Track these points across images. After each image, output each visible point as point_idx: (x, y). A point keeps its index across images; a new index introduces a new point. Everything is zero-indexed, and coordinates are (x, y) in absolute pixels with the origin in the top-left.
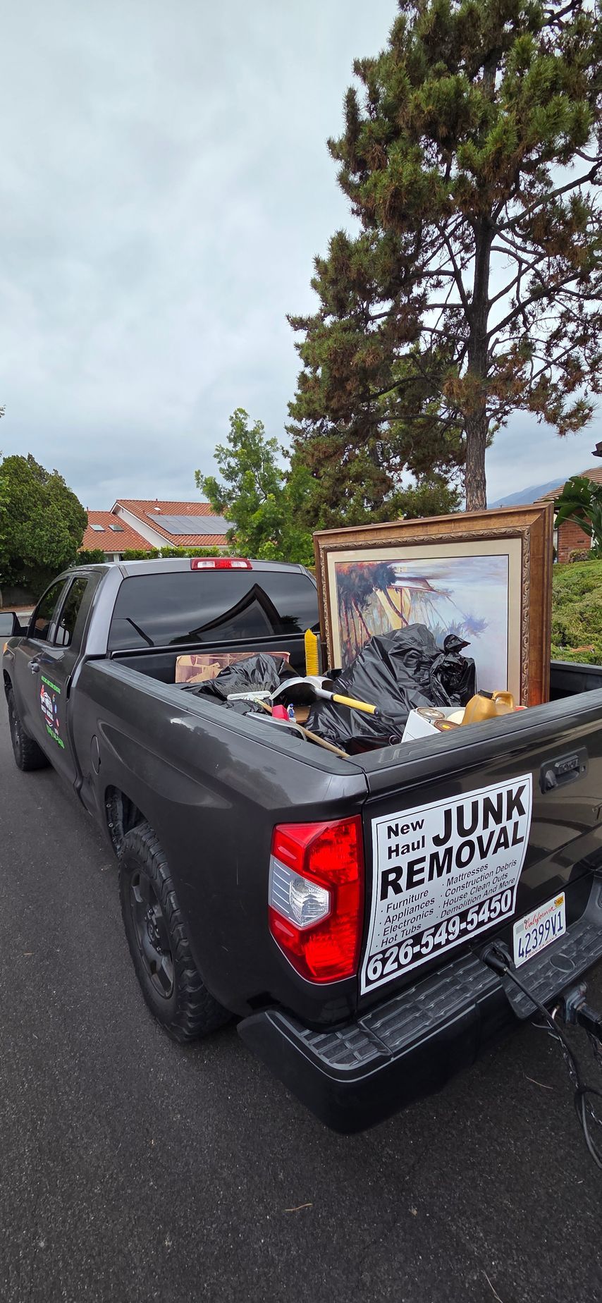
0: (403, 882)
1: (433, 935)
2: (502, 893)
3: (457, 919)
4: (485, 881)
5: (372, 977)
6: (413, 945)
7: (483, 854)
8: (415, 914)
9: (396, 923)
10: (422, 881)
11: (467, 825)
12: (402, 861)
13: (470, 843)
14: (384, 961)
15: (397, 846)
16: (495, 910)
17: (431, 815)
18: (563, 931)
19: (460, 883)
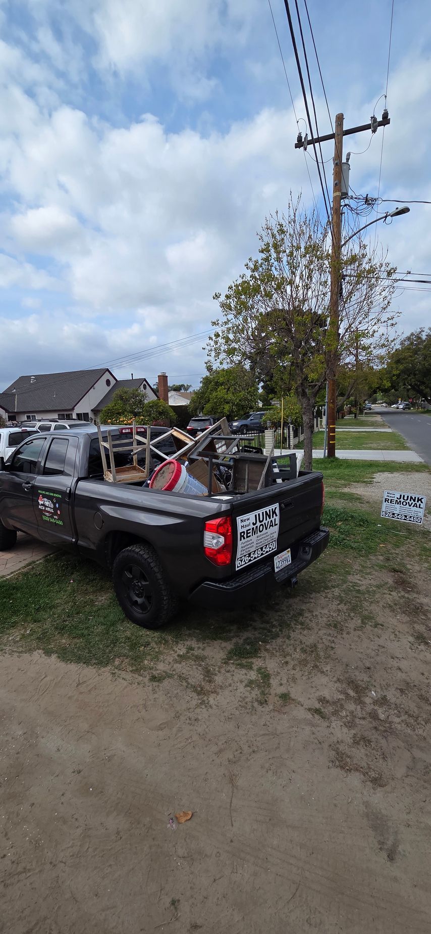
0: (245, 536)
1: (254, 554)
2: (272, 542)
3: (260, 549)
6: (248, 557)
7: (266, 529)
8: (249, 546)
9: (244, 549)
10: (250, 536)
12: (245, 530)
13: (262, 525)
14: (241, 561)
15: (243, 525)
16: (270, 548)
17: (251, 516)
18: (290, 562)
19: (260, 538)
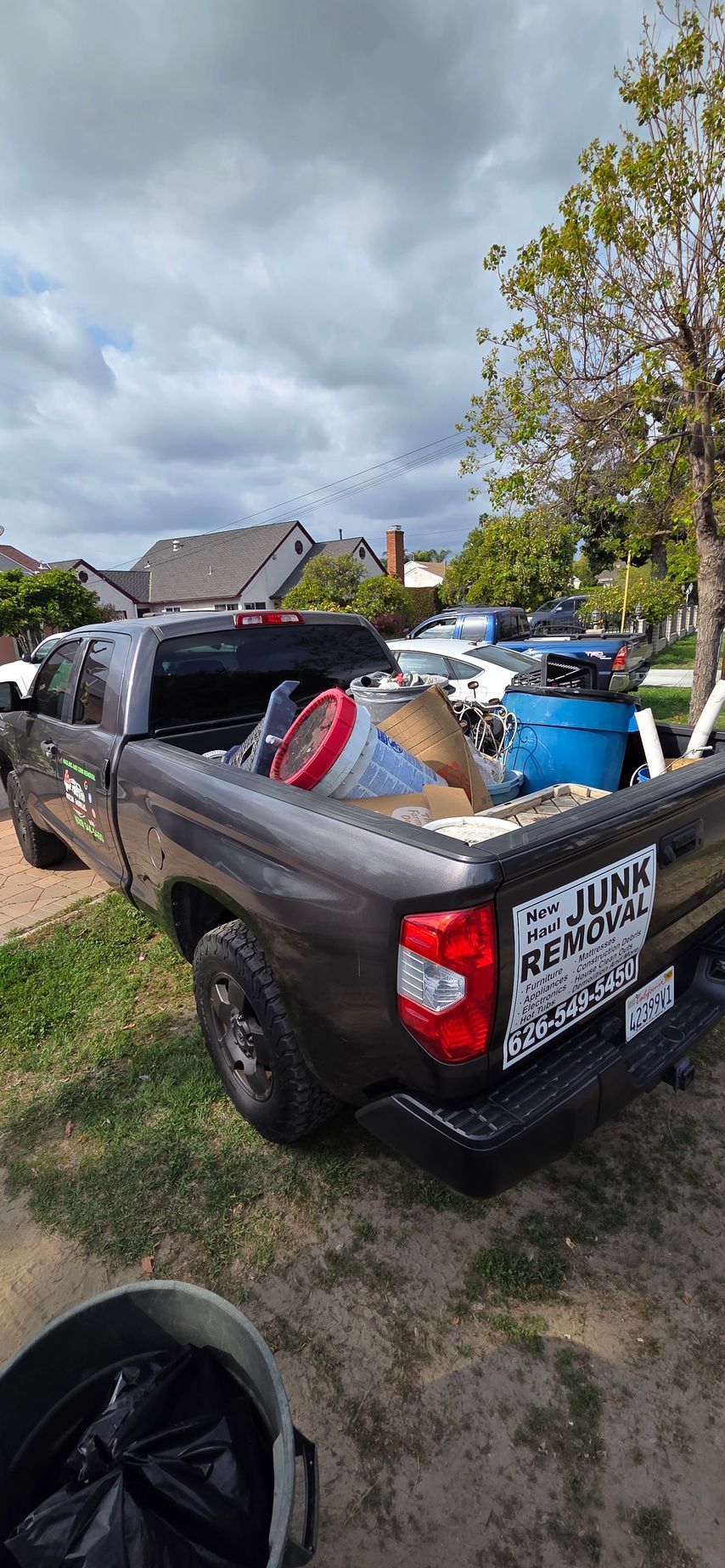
0: (540, 964)
1: (565, 1009)
2: (625, 963)
3: (586, 992)
4: (612, 954)
5: (513, 1050)
6: (547, 1021)
7: (611, 929)
8: (550, 992)
9: (534, 1001)
10: (557, 961)
11: (597, 903)
12: (540, 945)
13: (600, 920)
14: (523, 1037)
15: (536, 930)
16: (619, 980)
17: (565, 897)
18: (672, 1004)
19: (590, 959)
